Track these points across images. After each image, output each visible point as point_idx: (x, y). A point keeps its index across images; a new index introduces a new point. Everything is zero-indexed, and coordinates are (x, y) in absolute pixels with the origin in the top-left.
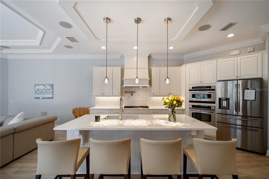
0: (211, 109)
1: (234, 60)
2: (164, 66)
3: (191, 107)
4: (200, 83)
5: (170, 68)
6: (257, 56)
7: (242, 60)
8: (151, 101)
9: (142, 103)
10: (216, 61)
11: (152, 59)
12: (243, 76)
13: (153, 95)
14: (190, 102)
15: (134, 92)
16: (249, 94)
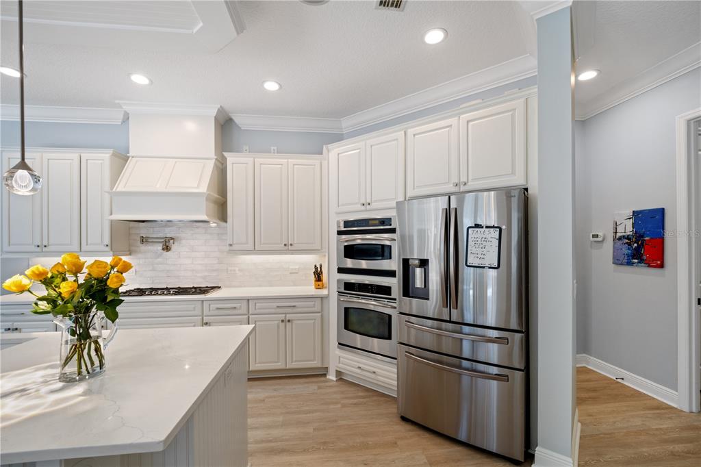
0: (390, 295)
1: (451, 126)
2: (278, 153)
3: (343, 290)
4: (363, 208)
5: (290, 160)
6: (511, 111)
7: (471, 123)
8: (234, 270)
9: (204, 278)
10: (403, 132)
11: (240, 128)
12: (474, 180)
13: (231, 248)
14: (341, 270)
15: (172, 238)
16: (481, 246)
